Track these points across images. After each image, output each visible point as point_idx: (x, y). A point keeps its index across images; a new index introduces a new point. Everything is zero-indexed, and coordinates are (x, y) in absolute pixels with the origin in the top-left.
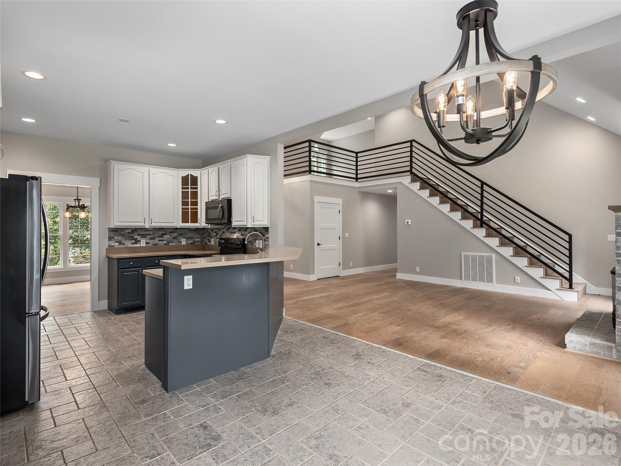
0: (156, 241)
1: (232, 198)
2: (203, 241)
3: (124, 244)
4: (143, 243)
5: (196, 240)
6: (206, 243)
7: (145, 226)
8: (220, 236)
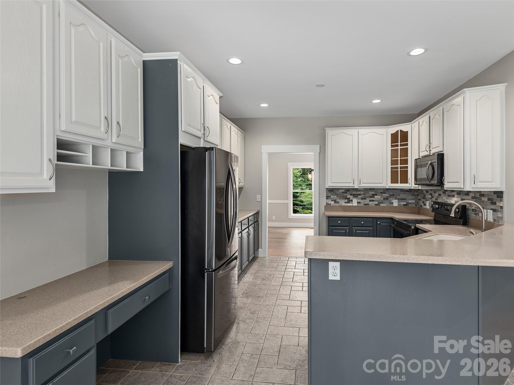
0: (367, 201)
1: (445, 152)
2: (418, 204)
3: (338, 203)
4: (355, 202)
5: (410, 201)
6: (421, 206)
7: (354, 187)
8: (436, 199)
